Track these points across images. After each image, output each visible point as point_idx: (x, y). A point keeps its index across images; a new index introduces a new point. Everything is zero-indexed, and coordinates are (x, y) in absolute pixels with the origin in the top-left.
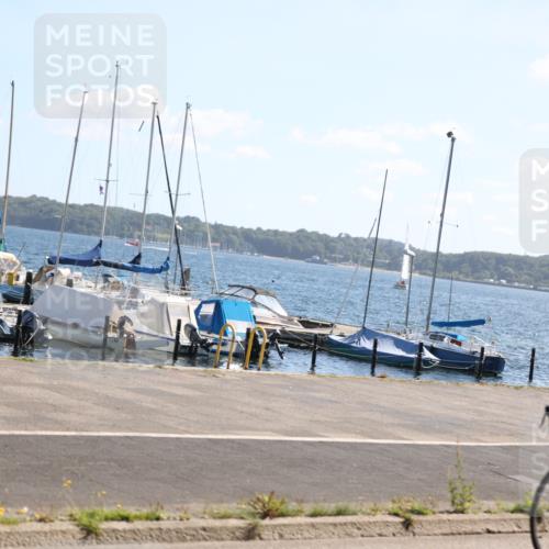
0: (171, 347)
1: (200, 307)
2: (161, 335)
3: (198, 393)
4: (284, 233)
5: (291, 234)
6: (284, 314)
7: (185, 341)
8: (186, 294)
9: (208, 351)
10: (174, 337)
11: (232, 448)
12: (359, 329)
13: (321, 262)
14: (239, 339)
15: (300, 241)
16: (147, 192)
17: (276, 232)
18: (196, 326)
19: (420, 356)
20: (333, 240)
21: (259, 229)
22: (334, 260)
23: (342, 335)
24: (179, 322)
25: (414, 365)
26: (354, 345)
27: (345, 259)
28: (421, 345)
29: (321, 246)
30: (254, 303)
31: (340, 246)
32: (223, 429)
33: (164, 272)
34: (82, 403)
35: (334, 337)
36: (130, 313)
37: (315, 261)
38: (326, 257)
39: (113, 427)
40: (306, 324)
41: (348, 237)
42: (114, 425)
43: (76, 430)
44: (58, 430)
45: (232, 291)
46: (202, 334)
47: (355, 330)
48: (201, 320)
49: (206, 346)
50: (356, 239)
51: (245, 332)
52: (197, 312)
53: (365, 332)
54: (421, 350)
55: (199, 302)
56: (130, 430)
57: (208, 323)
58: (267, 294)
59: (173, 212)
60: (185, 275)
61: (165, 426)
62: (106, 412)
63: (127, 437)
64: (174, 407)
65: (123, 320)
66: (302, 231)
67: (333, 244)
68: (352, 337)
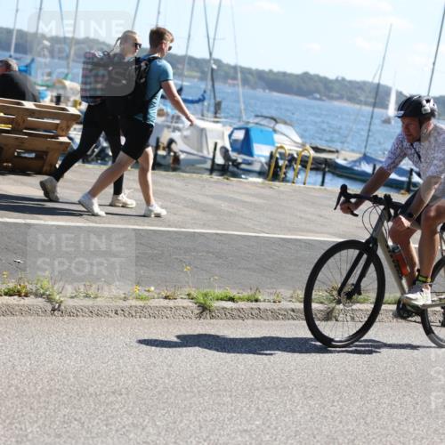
0: (208, 165)
1: (232, 132)
2: (200, 154)
3: (261, 201)
4: (291, 75)
5: (297, 76)
6: (299, 140)
7: (220, 160)
8: (217, 122)
9: (238, 168)
10: (211, 156)
11: (301, 246)
12: (361, 156)
13: (320, 99)
14: (264, 160)
15: (304, 82)
16: (189, 36)
17: (284, 74)
18: (230, 149)
19: (410, 178)
20: (331, 81)
21: (271, 71)
22: (332, 98)
23: (345, 160)
24: (216, 144)
25: (405, 186)
26: (356, 168)
27: (340, 98)
28: (412, 170)
29: (321, 86)
30: (275, 131)
31: (336, 87)
32: (290, 231)
33: (200, 103)
34: (175, 205)
35: (340, 161)
36: (176, 136)
37: (316, 99)
38: (325, 96)
39: (204, 226)
40: (316, 149)
41: (343, 79)
42: (204, 225)
43: (176, 227)
44: (161, 226)
45: (257, 120)
46: (233, 155)
47: (356, 156)
48: (233, 143)
49: (236, 164)
50: (350, 82)
51: (268, 154)
52: (230, 136)
53: (366, 158)
54: (411, 174)
55: (231, 129)
56: (218, 228)
57: (238, 146)
58: (285, 123)
59: (211, 54)
60: (218, 106)
61: (245, 227)
62: (195, 213)
63: (217, 234)
64: (247, 212)
65: (171, 141)
66: (306, 74)
67: (330, 85)
68: (355, 162)
